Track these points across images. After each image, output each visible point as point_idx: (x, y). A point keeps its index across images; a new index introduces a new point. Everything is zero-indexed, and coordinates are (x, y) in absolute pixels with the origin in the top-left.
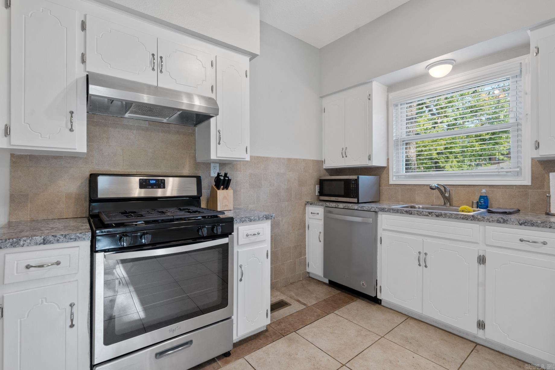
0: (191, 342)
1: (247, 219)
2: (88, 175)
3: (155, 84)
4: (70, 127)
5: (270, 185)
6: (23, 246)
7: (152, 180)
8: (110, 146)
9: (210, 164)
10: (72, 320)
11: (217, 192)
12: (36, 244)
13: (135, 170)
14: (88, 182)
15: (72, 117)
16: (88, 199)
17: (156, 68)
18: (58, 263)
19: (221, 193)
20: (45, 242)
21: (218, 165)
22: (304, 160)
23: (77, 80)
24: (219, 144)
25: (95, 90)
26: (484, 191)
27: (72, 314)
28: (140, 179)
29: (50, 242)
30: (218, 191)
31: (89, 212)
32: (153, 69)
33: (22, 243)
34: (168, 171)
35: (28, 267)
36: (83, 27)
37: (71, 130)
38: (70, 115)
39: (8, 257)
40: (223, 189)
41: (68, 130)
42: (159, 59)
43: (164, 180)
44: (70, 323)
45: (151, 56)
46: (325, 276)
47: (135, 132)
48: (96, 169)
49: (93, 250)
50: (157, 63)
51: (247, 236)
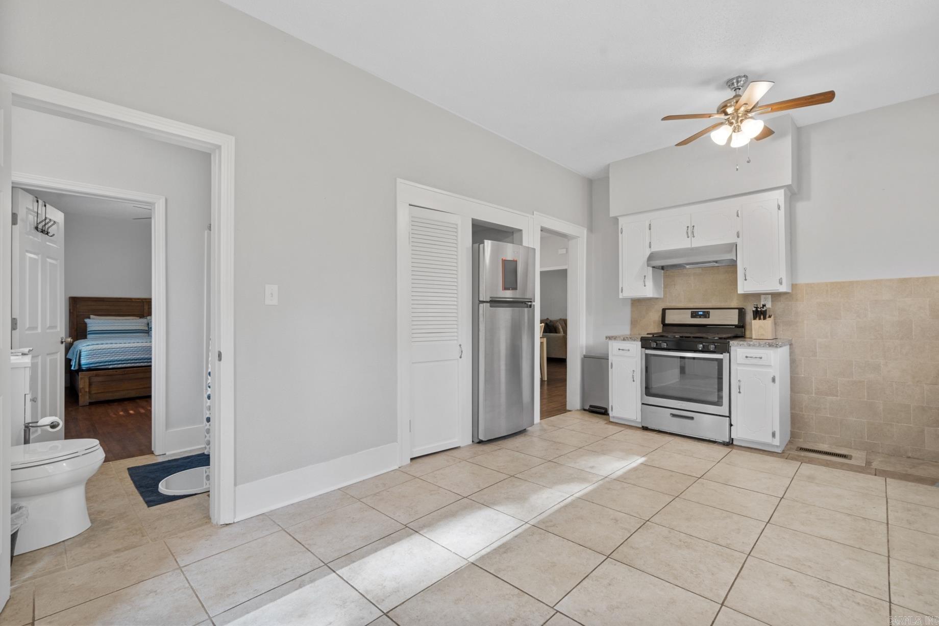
0: (692, 418)
1: (745, 344)
2: (660, 309)
4: (644, 284)
6: (617, 340)
7: (701, 312)
8: (676, 289)
10: (633, 378)
12: (621, 340)
13: (689, 306)
14: (660, 314)
15: (645, 279)
16: (660, 324)
17: (689, 235)
18: (629, 350)
19: (756, 323)
21: (770, 296)
23: (647, 258)
24: (746, 280)
27: (633, 375)
28: (691, 312)
32: (688, 237)
34: (717, 305)
35: (619, 349)
36: (650, 227)
37: (645, 286)
38: (643, 278)
39: (613, 344)
40: (761, 319)
41: (642, 286)
42: (692, 228)
43: (709, 312)
45: (687, 229)
47: (692, 278)
48: (668, 305)
50: (690, 232)
51: (747, 357)
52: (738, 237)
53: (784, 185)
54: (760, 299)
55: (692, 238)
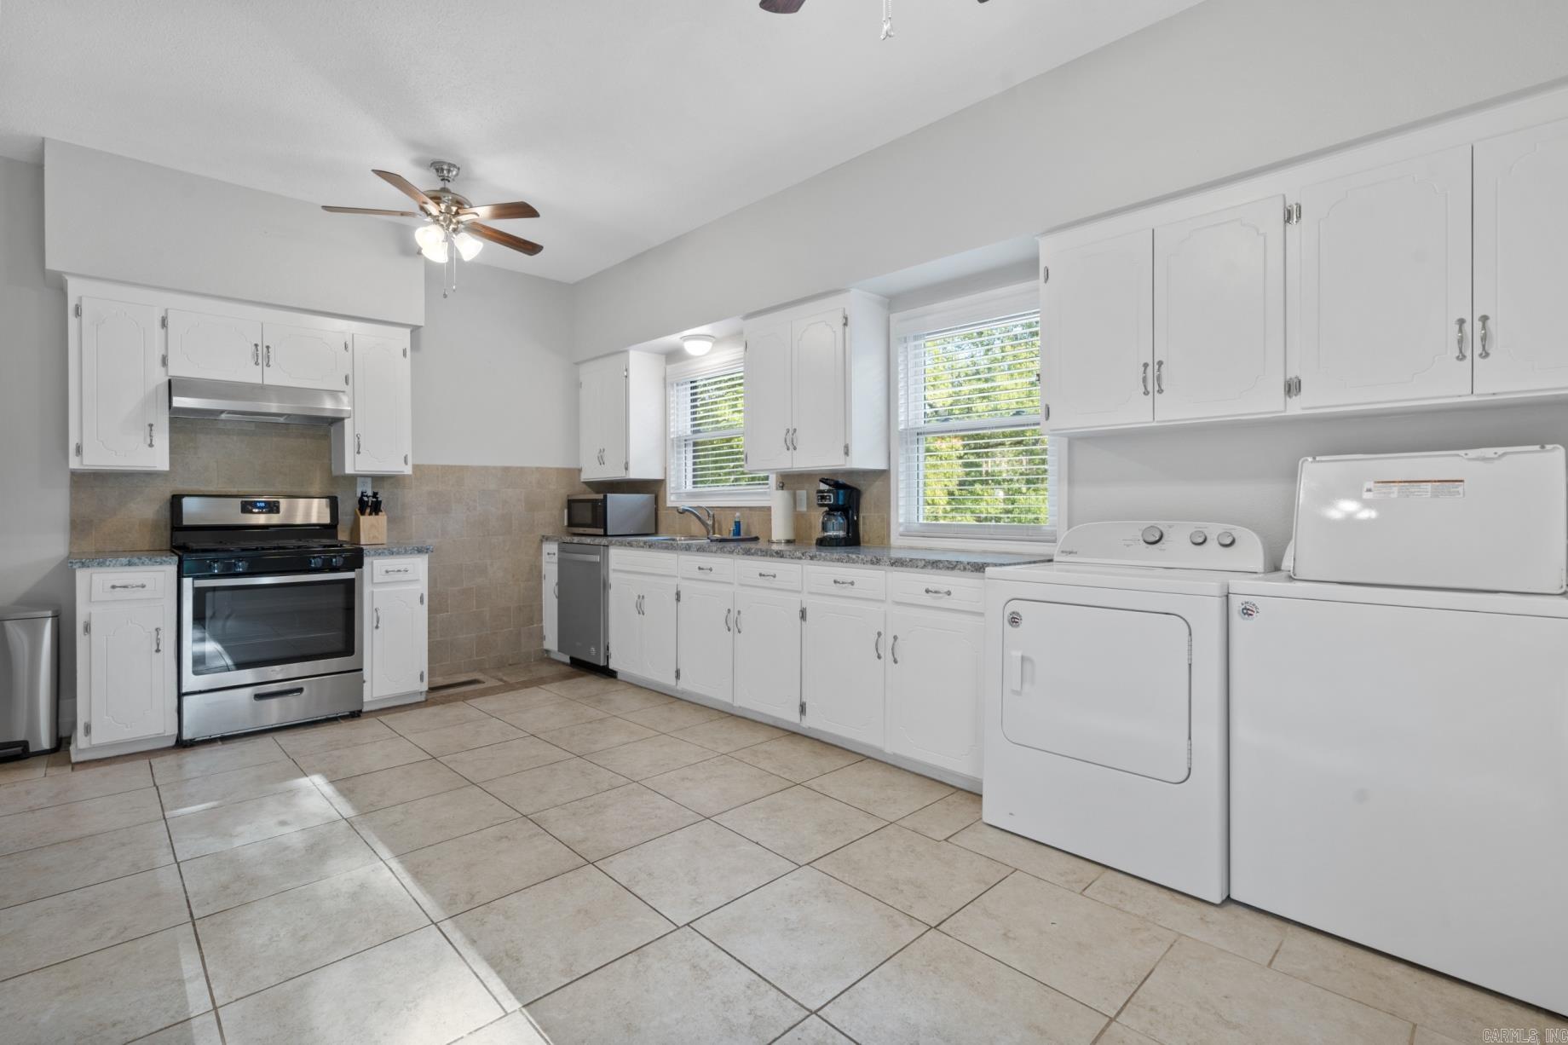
0: (300, 690)
1: (386, 551)
2: (168, 496)
3: (261, 382)
4: (149, 442)
5: (468, 509)
6: (109, 566)
7: (259, 502)
8: (198, 458)
9: (356, 479)
10: (158, 645)
11: (359, 518)
12: (122, 565)
13: (236, 489)
14: (168, 505)
15: (151, 430)
16: (169, 527)
17: (260, 361)
18: (143, 586)
19: (366, 521)
20: (130, 564)
21: (369, 480)
22: (537, 468)
23: (157, 388)
24: (359, 453)
25: (179, 402)
26: (738, 514)
27: (158, 639)
28: (242, 502)
29: (135, 564)
30: (362, 518)
31: (171, 544)
32: (257, 364)
33: (108, 563)
34: (285, 490)
35: (113, 587)
36: (164, 323)
37: (151, 445)
38: (149, 428)
39: (95, 577)
40: (370, 514)
41: (147, 446)
42: (265, 349)
43: (278, 502)
44: (155, 648)
45: (254, 348)
46: (561, 649)
47: (235, 438)
48: (180, 487)
49: (180, 576)
50: (262, 355)
51: (387, 572)
52: (347, 382)
53: (410, 323)
54: (356, 484)
55: (265, 368)
